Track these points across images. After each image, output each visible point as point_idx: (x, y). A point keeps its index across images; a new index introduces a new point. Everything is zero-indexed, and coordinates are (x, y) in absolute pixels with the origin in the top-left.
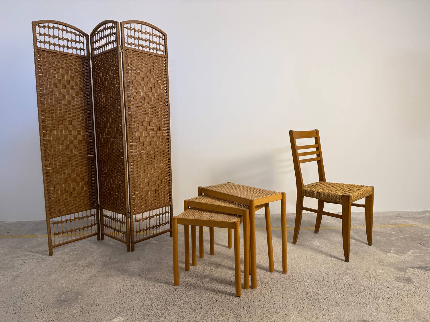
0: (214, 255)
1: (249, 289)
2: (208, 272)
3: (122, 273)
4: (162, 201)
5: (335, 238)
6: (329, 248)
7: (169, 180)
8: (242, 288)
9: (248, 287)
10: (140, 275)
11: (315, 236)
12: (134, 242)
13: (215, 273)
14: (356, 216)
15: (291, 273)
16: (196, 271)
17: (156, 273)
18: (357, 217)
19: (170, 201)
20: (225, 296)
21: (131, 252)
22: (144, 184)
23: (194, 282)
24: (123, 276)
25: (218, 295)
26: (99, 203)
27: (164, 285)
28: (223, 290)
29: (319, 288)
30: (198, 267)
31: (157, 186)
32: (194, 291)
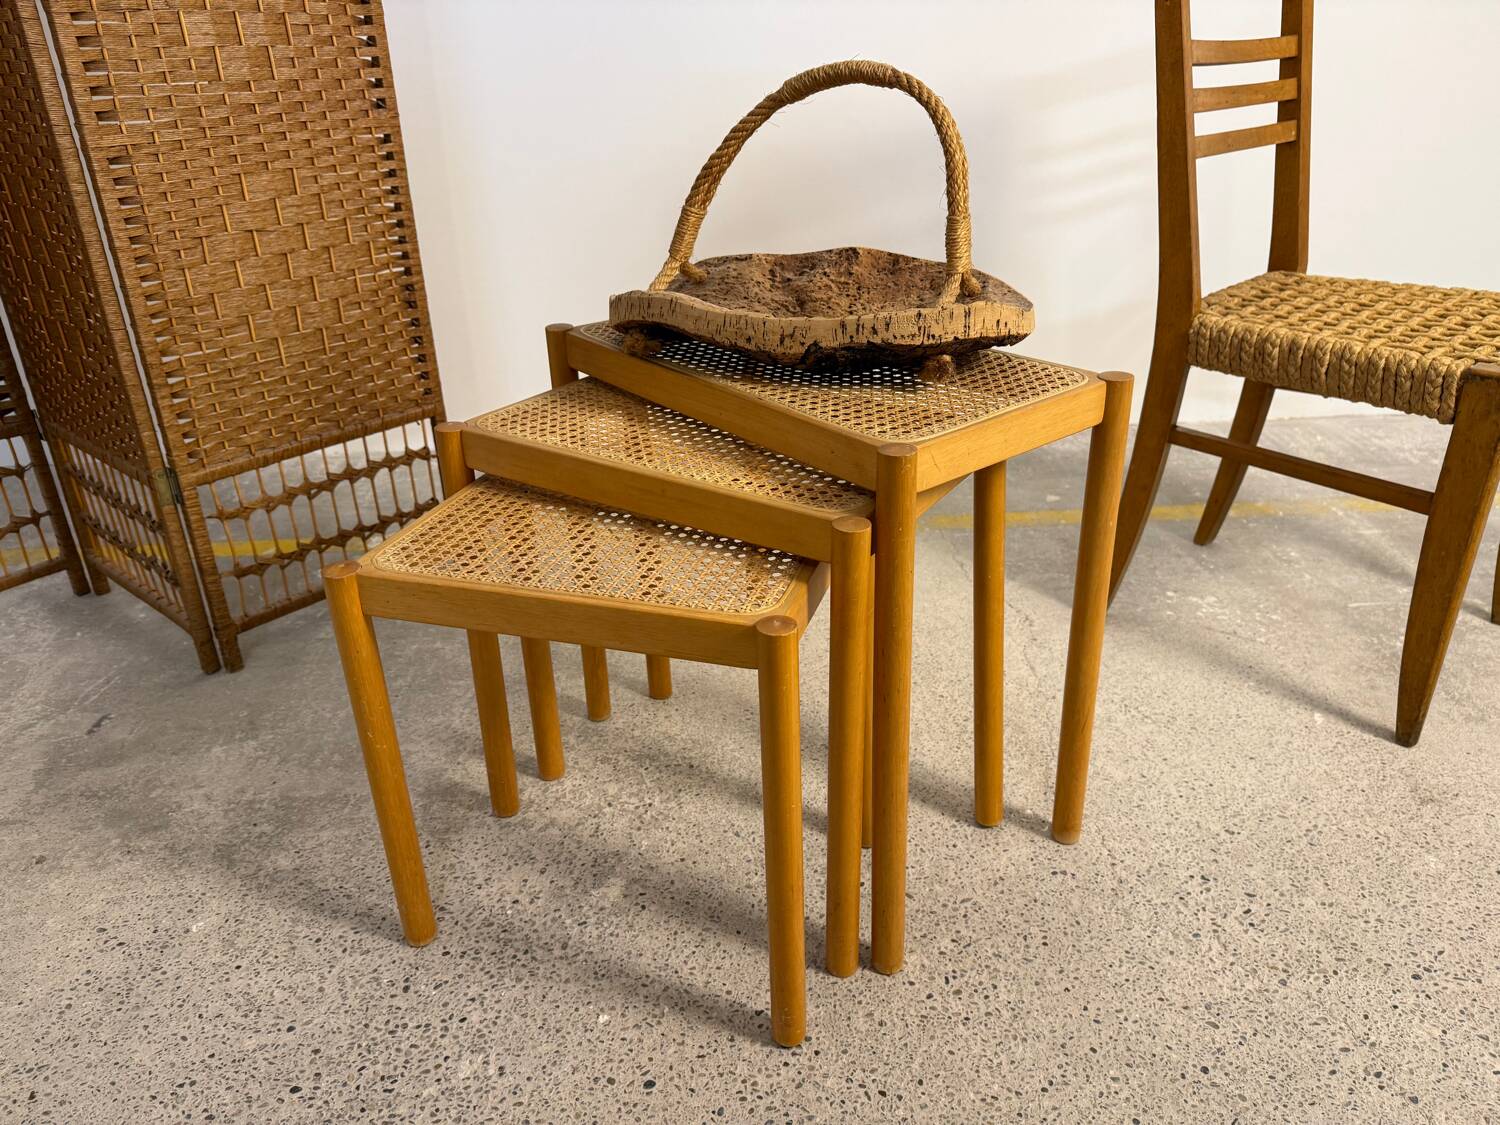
0: (671, 700)
1: (859, 972)
2: (621, 824)
3: (125, 836)
4: (373, 395)
5: (1308, 577)
6: (1286, 644)
7: (408, 272)
8: (813, 962)
9: (852, 958)
10: (226, 856)
11: (1199, 561)
12: (232, 624)
13: (660, 834)
14: (1380, 438)
15: (1099, 831)
16: (553, 822)
17: (325, 835)
18: (1388, 441)
19: (428, 392)
20: (703, 1035)
21: (224, 677)
22: (236, 301)
23: (533, 907)
24: (128, 866)
25: (661, 1029)
26: (33, 406)
27: (351, 936)
28: (699, 980)
29: (1281, 966)
30: (568, 784)
31: (331, 313)
32: (518, 991)
